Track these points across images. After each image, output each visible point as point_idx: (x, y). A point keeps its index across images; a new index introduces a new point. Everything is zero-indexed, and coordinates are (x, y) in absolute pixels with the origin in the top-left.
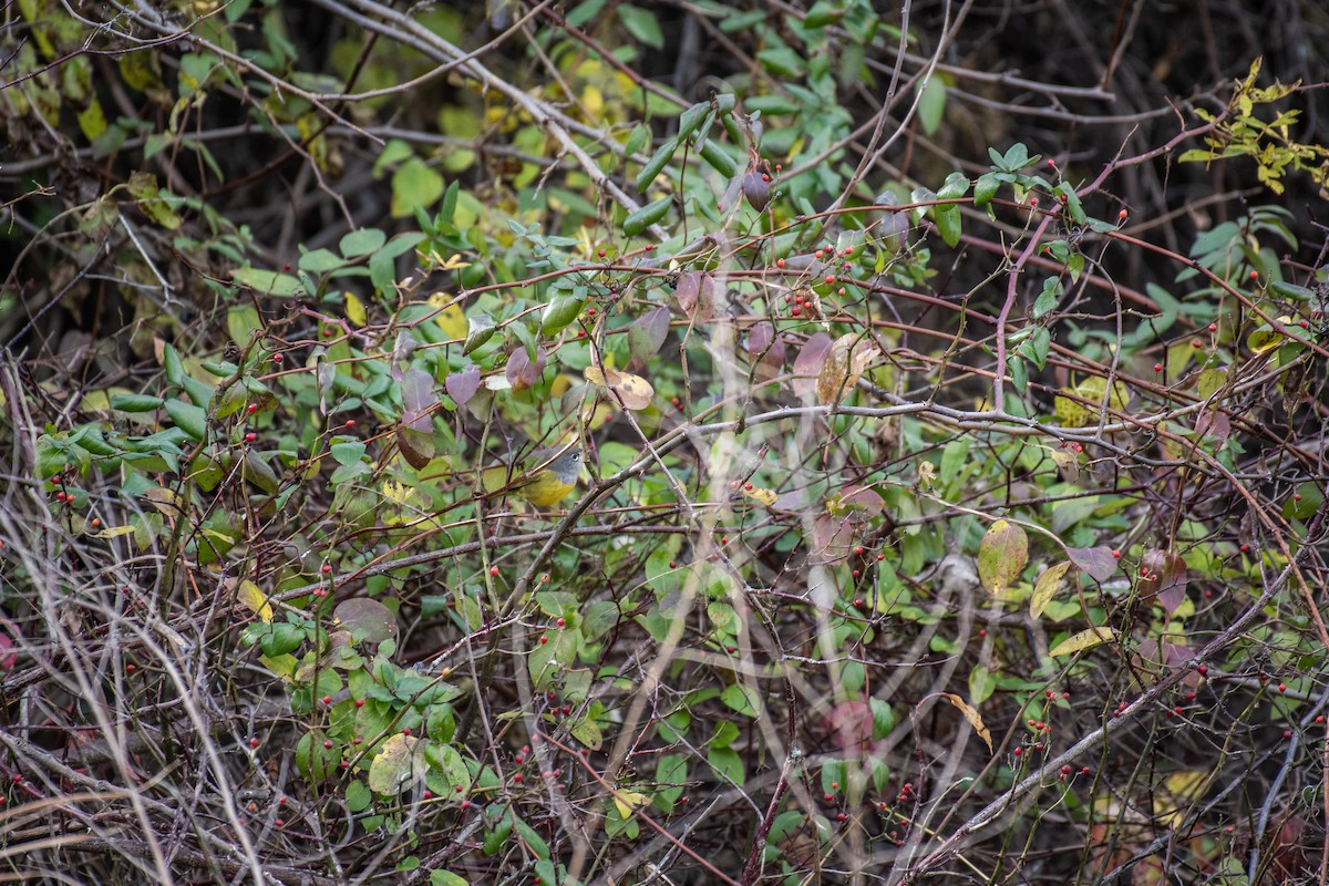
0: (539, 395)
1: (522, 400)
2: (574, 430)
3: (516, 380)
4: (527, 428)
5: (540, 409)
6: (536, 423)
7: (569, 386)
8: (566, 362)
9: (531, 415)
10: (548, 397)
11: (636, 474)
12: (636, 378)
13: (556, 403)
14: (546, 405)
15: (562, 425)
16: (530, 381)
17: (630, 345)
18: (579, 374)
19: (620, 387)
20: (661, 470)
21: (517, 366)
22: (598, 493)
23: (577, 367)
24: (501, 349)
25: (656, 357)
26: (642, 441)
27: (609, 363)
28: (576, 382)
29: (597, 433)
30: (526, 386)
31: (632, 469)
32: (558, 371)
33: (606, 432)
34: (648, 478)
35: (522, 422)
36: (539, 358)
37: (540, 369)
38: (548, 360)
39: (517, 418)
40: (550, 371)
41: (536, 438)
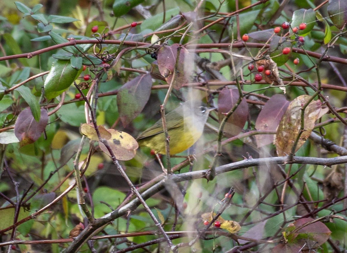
0: (42, 148)
1: (28, 153)
2: (72, 177)
3: (23, 135)
4: (32, 175)
5: (43, 159)
6: (39, 171)
7: (67, 140)
8: (65, 120)
9: (35, 164)
10: (49, 149)
11: (124, 214)
12: (124, 134)
13: (57, 154)
14: (48, 156)
15: (61, 172)
16: (35, 137)
17: (119, 105)
18: (76, 130)
19: (110, 141)
20: (145, 210)
21: (24, 124)
22: (92, 231)
23: (74, 124)
24: (10, 109)
25: (140, 116)
26: (129, 186)
27: (100, 121)
28: (73, 137)
29: (91, 179)
30: (31, 141)
31: (121, 210)
32: (58, 127)
33: (98, 178)
34: (134, 217)
35: (28, 170)
36: (42, 117)
37: (43, 126)
38: (50, 119)
39: (24, 168)
40: (51, 128)
41: (39, 183)
